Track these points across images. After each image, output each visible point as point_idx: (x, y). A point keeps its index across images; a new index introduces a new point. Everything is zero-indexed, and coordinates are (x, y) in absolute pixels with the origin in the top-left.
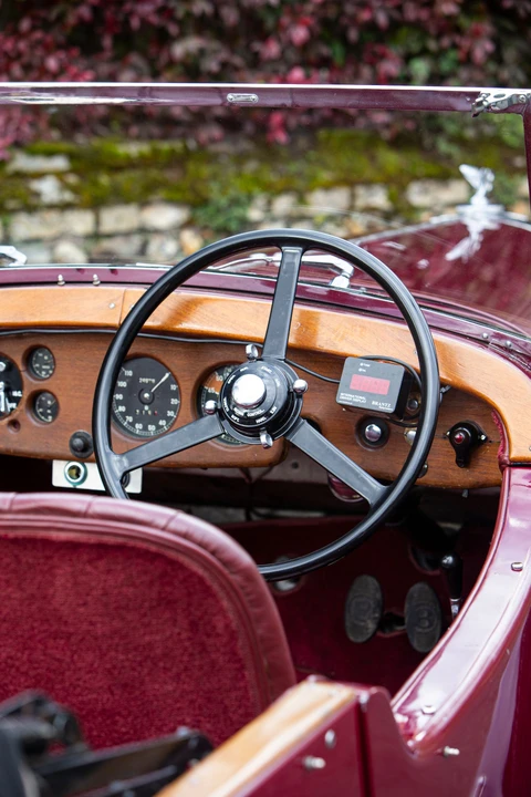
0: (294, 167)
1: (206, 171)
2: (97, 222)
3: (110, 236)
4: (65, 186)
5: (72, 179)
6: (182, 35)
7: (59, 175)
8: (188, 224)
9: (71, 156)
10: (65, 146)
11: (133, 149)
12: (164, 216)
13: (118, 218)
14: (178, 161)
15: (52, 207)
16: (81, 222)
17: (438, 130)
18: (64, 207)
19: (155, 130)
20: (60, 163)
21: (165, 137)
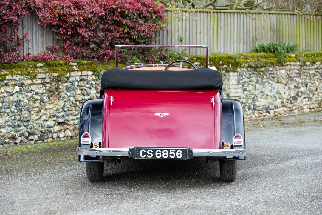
0: (107, 66)
1: (95, 66)
2: (82, 73)
3: (83, 76)
4: (77, 68)
5: (77, 66)
6: (91, 44)
7: (76, 66)
8: (93, 74)
9: (77, 63)
10: (76, 61)
11: (85, 62)
12: (90, 73)
13: (85, 73)
14: (91, 64)
15: (76, 71)
16: (80, 73)
17: (127, 61)
18: (77, 71)
19: (88, 59)
20: (76, 64)
21: (89, 60)
